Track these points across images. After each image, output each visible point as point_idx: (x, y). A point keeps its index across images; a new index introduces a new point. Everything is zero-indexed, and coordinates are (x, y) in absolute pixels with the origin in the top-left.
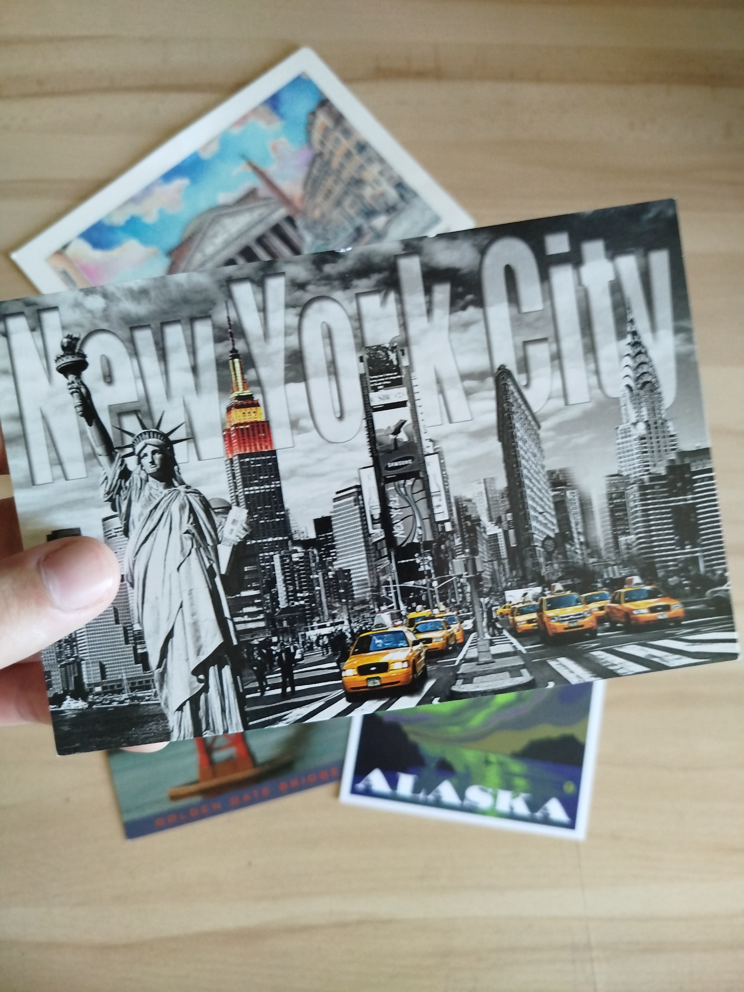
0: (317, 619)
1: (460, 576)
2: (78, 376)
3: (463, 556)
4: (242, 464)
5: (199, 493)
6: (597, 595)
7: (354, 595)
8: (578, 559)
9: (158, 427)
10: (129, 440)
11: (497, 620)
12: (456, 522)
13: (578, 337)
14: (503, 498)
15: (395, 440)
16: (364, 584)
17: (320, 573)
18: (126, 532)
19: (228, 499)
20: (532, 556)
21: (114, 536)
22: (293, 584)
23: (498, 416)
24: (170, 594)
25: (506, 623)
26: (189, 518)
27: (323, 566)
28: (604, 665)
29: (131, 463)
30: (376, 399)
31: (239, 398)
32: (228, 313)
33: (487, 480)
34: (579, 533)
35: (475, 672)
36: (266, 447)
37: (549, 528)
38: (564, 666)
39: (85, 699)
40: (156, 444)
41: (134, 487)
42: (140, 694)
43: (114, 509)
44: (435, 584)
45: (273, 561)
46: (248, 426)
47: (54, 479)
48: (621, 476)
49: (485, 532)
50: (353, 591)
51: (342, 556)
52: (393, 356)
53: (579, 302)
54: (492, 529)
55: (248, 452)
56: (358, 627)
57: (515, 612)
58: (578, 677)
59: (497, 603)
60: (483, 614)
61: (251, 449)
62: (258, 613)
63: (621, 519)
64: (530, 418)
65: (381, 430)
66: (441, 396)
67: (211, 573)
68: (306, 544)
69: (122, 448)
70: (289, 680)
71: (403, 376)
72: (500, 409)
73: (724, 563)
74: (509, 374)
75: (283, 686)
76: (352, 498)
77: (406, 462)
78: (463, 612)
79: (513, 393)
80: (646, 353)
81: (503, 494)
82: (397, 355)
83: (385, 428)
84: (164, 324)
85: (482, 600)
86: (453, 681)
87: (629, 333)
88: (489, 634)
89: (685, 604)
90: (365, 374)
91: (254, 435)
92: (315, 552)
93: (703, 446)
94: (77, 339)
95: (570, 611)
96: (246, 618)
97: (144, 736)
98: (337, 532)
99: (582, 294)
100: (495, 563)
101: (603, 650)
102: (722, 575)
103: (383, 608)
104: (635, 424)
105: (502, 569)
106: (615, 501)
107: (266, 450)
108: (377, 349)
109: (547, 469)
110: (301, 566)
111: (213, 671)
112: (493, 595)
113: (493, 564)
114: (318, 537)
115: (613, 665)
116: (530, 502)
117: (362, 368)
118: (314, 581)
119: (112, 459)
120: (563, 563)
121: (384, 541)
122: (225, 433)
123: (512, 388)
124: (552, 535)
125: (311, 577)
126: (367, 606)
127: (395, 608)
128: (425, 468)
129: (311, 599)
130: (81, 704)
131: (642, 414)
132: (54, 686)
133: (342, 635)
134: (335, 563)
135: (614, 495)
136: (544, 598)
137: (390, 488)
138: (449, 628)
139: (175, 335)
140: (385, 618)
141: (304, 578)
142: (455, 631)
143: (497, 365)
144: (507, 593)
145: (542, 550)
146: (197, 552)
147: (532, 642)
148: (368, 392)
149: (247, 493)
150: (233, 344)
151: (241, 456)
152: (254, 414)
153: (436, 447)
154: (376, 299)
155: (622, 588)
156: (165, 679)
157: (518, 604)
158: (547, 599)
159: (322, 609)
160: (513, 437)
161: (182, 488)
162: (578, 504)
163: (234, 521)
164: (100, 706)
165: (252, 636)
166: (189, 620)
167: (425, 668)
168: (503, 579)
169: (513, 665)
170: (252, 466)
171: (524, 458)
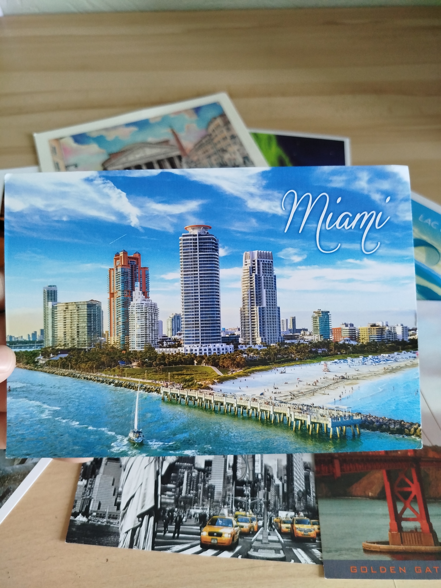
0: (196, 504)
1: (261, 500)
3: (264, 491)
7: (214, 497)
11: (273, 524)
12: (263, 474)
14: (284, 469)
16: (220, 494)
17: (202, 484)
20: (292, 498)
22: (190, 486)
27: (204, 482)
28: (318, 557)
33: (278, 459)
34: (313, 492)
35: (260, 547)
37: (301, 487)
38: (299, 553)
39: (87, 517)
42: (111, 521)
44: (250, 500)
45: (184, 474)
49: (274, 482)
50: (214, 495)
51: (213, 478)
54: (277, 482)
56: (213, 513)
57: (282, 522)
58: (305, 560)
59: (275, 516)
62: (172, 496)
67: (158, 473)
68: (199, 470)
70: (177, 530)
75: (174, 533)
78: (259, 517)
81: (284, 467)
85: (268, 512)
86: (249, 549)
88: (269, 530)
92: (203, 474)
95: (305, 527)
96: (167, 497)
98: (213, 468)
100: (277, 497)
101: (317, 549)
103: (226, 506)
105: (279, 500)
109: (303, 461)
110: (195, 479)
111: (146, 518)
113: (275, 497)
114: (205, 468)
116: (295, 473)
118: (199, 487)
120: (305, 504)
121: (232, 476)
124: (302, 490)
125: (198, 485)
126: (219, 504)
127: (231, 507)
129: (196, 495)
130: (85, 519)
132: (76, 508)
133: (205, 515)
134: (209, 481)
136: (295, 518)
138: (252, 522)
140: (225, 511)
141: (195, 484)
142: (254, 525)
144: (280, 512)
145: (297, 495)
147: (287, 538)
156: (125, 516)
157: (283, 518)
159: (199, 500)
162: (314, 479)
164: (92, 522)
165: (167, 506)
166: (143, 491)
167: (238, 540)
168: (279, 505)
169: (276, 547)
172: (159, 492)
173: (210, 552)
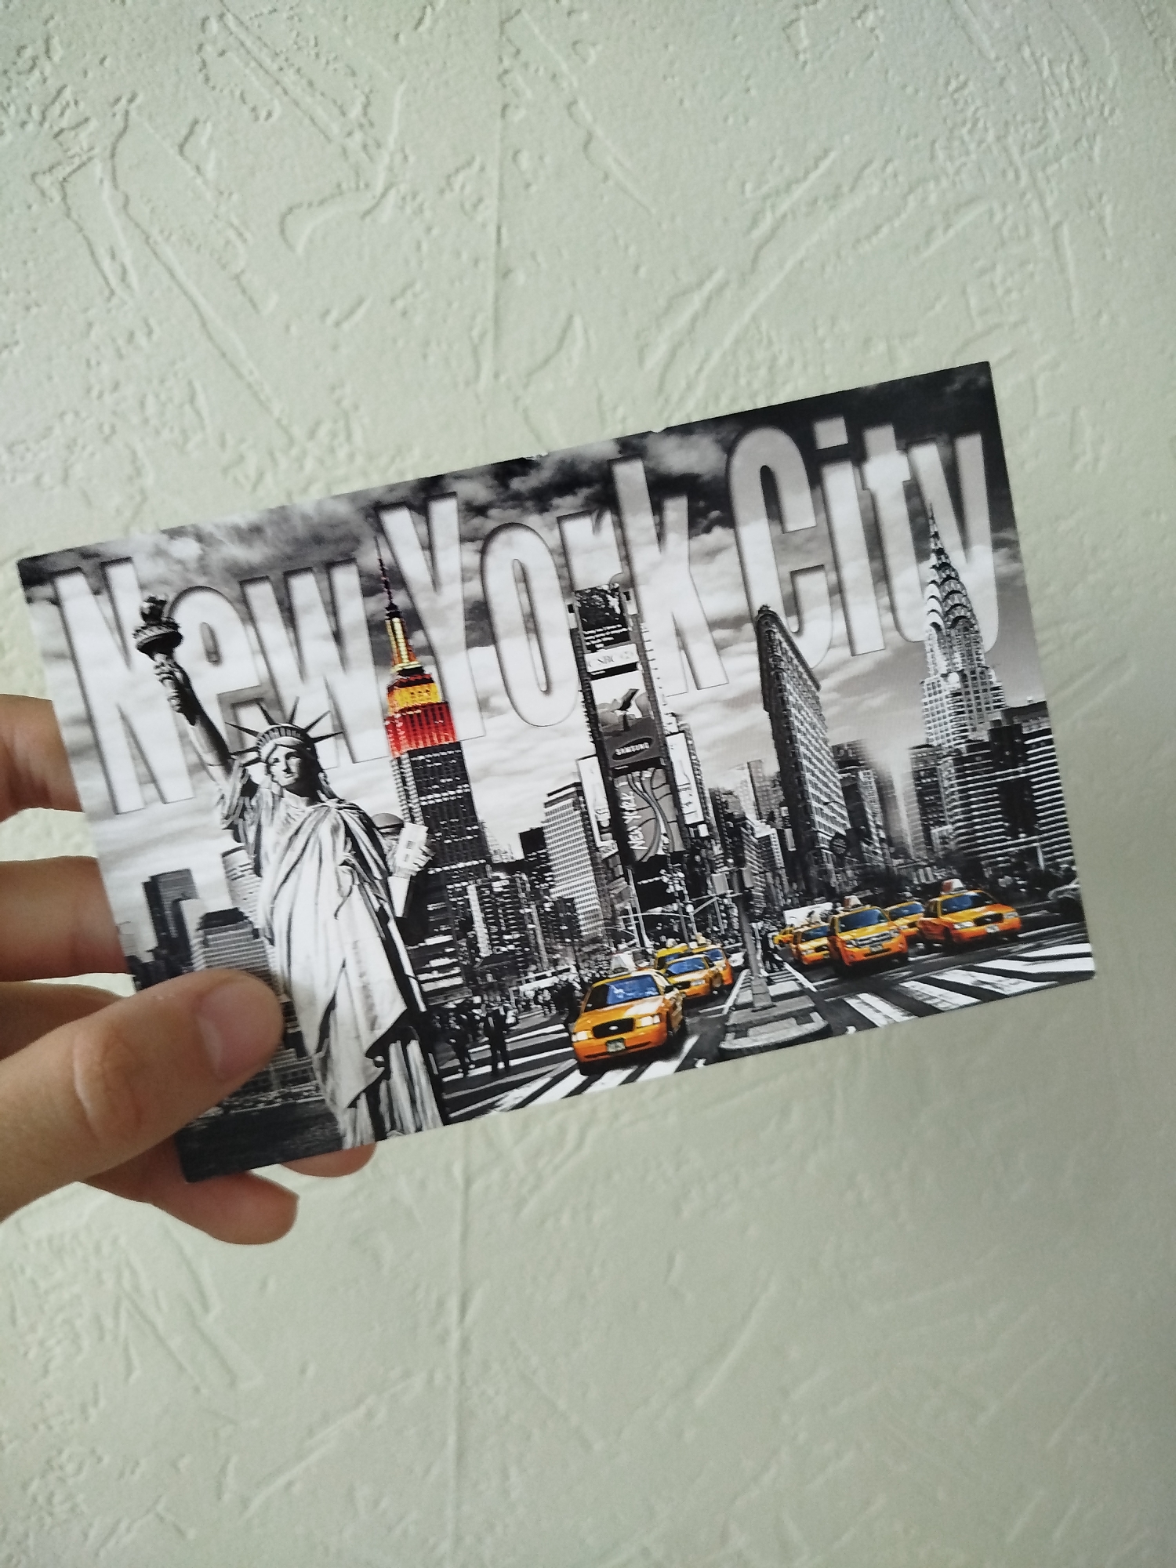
0: (533, 967)
1: (723, 896)
2: (170, 655)
3: (726, 868)
4: (414, 764)
5: (358, 809)
6: (905, 908)
7: (580, 931)
8: (880, 861)
9: (291, 722)
10: (251, 741)
11: (775, 950)
12: (714, 823)
13: (864, 561)
14: (775, 786)
15: (625, 717)
16: (594, 916)
17: (533, 906)
18: (257, 870)
19: (398, 812)
20: (817, 862)
21: (239, 877)
22: (497, 924)
23: (762, 676)
24: (327, 949)
25: (788, 952)
26: (346, 843)
27: (537, 896)
28: (920, 999)
29: (257, 773)
30: (595, 662)
31: (403, 672)
32: (379, 554)
33: (752, 765)
34: (878, 827)
35: (751, 1022)
36: (447, 739)
37: (838, 824)
38: (867, 1004)
40: (290, 744)
41: (264, 806)
42: (295, 1090)
43: (237, 839)
44: (690, 909)
45: (467, 894)
46: (419, 711)
47: (146, 804)
48: (931, 746)
49: (753, 834)
50: (579, 926)
51: (561, 880)
52: (614, 602)
53: (863, 513)
54: (762, 830)
55: (421, 746)
56: (590, 975)
57: (799, 938)
58: (886, 1017)
60: (756, 944)
61: (425, 742)
62: (453, 966)
63: (934, 804)
64: (805, 676)
65: (603, 705)
66: (683, 652)
67: (382, 917)
68: (511, 868)
69: (240, 753)
70: (500, 1053)
71: (630, 629)
72: (765, 666)
73: (1071, 854)
74: (774, 617)
75: (492, 1061)
76: (570, 801)
77: (642, 746)
78: (730, 943)
79: (780, 643)
80: (957, 579)
81: (774, 781)
82: (620, 601)
83: (610, 702)
84: (289, 574)
86: (722, 1036)
87: (934, 551)
88: (766, 970)
89: (1021, 912)
90: (577, 629)
91: (428, 723)
92: (525, 877)
93: (1037, 698)
94: (163, 603)
95: (871, 932)
96: (436, 974)
97: (306, 1146)
98: (552, 849)
99: (868, 502)
100: (769, 874)
101: (915, 980)
102: (1069, 870)
103: (622, 946)
104: (945, 676)
105: (778, 882)
106: (924, 781)
107: (447, 743)
108: (592, 594)
109: (830, 745)
110: (506, 898)
111: (394, 1049)
112: (767, 918)
113: (765, 877)
114: (527, 857)
115: (932, 998)
116: (811, 790)
117: (572, 620)
118: (526, 917)
119: (228, 769)
120: (858, 868)
121: (618, 856)
122: (387, 723)
123: (779, 636)
124: (844, 833)
125: (522, 911)
126: (599, 945)
127: (639, 946)
128: (668, 753)
129: (524, 942)
131: (955, 661)
133: (569, 986)
134: (552, 890)
135: (922, 773)
136: (836, 917)
137: (621, 783)
138: (713, 965)
139: (305, 588)
140: (625, 959)
141: (511, 914)
142: (721, 969)
143: (757, 606)
144: (787, 913)
145: (830, 853)
146: (360, 890)
147: (824, 976)
148: (583, 654)
149: (424, 804)
150: (390, 598)
151: (411, 754)
152: (426, 694)
153: (680, 723)
154: (585, 524)
155: (938, 895)
156: (329, 1065)
157: (802, 927)
158: (841, 918)
159: (539, 953)
160: (784, 702)
161: (332, 803)
162: (875, 788)
163: (409, 844)
164: (239, 1111)
165: (446, 998)
166: (356, 984)
167: (683, 1022)
168: (781, 895)
169: (798, 1008)
170: (430, 766)
171: (800, 731)
172: (408, 970)
173: (613, 1079)
